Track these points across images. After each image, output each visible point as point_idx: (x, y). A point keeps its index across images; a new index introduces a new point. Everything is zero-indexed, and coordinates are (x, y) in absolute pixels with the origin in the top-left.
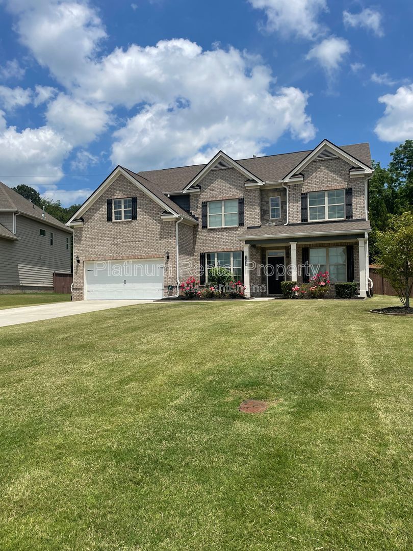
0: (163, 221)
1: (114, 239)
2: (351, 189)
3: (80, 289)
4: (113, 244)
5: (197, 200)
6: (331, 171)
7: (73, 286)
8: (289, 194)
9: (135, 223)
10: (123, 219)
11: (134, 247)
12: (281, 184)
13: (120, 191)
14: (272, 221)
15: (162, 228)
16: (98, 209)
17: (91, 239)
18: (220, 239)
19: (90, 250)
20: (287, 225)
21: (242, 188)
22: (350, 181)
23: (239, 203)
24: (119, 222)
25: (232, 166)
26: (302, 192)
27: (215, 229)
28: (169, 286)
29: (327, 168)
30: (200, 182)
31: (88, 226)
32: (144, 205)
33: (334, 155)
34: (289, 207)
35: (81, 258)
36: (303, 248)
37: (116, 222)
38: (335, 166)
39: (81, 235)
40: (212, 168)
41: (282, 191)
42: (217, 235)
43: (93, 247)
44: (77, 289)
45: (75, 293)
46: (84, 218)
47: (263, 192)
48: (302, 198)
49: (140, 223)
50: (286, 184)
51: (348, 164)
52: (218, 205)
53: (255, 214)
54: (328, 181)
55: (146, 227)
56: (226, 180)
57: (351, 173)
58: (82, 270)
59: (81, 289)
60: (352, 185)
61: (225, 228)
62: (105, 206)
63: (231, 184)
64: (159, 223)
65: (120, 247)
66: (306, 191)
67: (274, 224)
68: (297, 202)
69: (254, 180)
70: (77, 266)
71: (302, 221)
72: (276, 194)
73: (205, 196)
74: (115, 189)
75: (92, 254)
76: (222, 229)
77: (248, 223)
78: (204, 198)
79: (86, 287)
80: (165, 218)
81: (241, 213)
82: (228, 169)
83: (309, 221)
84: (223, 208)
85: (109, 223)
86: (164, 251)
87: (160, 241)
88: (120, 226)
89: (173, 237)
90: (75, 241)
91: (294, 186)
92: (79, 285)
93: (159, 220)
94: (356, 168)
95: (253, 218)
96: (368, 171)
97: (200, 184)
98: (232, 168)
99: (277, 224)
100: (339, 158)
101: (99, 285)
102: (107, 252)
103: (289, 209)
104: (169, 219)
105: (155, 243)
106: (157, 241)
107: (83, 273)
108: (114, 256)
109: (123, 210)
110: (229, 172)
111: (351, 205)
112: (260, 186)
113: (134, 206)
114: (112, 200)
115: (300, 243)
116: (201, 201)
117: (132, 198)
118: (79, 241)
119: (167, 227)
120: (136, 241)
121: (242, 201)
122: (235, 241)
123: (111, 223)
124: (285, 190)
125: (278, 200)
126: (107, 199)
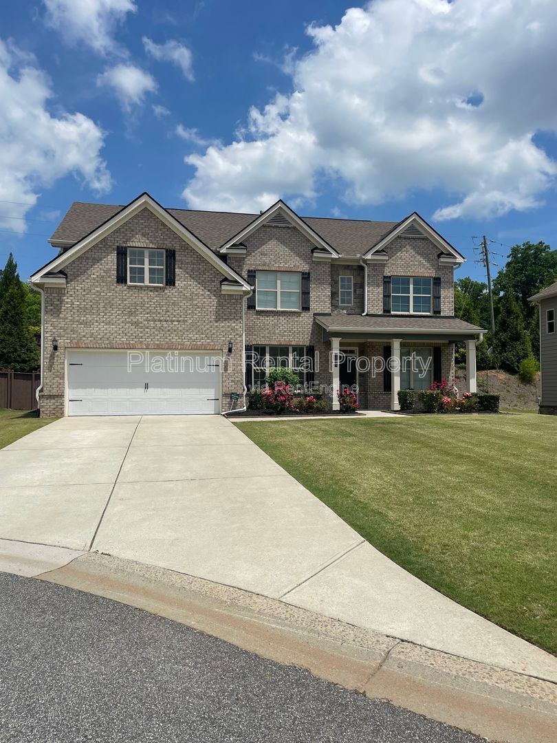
0: (222, 293)
1: (131, 314)
2: (440, 279)
3: (57, 396)
4: (129, 322)
5: (241, 266)
6: (419, 254)
7: (41, 391)
8: (368, 275)
9: (169, 291)
10: (147, 283)
11: (169, 331)
12: (358, 261)
13: (143, 235)
14: (343, 308)
15: (220, 304)
16: (97, 260)
17: (84, 310)
18: (275, 326)
19: (82, 330)
20: (367, 315)
21: (308, 258)
22: (438, 269)
23: (303, 278)
24: (141, 287)
25: (294, 225)
26: (385, 275)
27: (267, 311)
28: (233, 393)
29: (414, 248)
30: (246, 240)
31: (76, 286)
32: (187, 263)
33: (421, 234)
34: (368, 291)
35: (60, 342)
36: (384, 347)
37: (136, 287)
38: (423, 248)
39: (61, 301)
40: (265, 223)
41: (355, 269)
42: (271, 320)
43: (85, 323)
44: (50, 397)
45: (45, 406)
46: (69, 272)
47: (335, 268)
48: (385, 282)
49: (181, 292)
50: (365, 261)
51: (437, 247)
52: (271, 277)
53: (324, 296)
54: (414, 265)
55: (191, 299)
56: (285, 244)
57: (442, 260)
58: (63, 364)
59: (62, 396)
60: (440, 275)
61: (282, 312)
62: (113, 258)
63: (292, 250)
64: (214, 295)
65: (141, 327)
66: (389, 274)
67: (345, 312)
68: (378, 286)
69: (324, 250)
70: (52, 357)
71: (384, 311)
72: (348, 272)
73: (251, 262)
74: (133, 231)
75: (84, 336)
76: (278, 312)
77: (315, 306)
78: (251, 265)
79: (69, 394)
80: (226, 288)
81: (305, 294)
82: (288, 228)
83: (392, 313)
84: (279, 282)
85: (120, 287)
86: (222, 340)
87: (217, 324)
88: (143, 294)
89: (237, 320)
90: (46, 312)
91: (376, 265)
92: (55, 390)
93: (215, 291)
94: (447, 254)
95: (322, 301)
96: (459, 260)
97: (245, 244)
98: (294, 228)
99: (350, 312)
100: (426, 239)
101: (93, 389)
102: (116, 334)
103: (368, 295)
104: (234, 291)
105: (208, 326)
106: (211, 324)
107: (63, 368)
108: (132, 342)
109: (147, 267)
110: (289, 233)
111: (439, 298)
112: (333, 259)
113: (170, 264)
114: (126, 248)
115: (405, 341)
116: (247, 268)
117: (167, 251)
118: (56, 310)
119: (228, 303)
120: (172, 321)
121: (306, 276)
122: (298, 331)
123: (125, 287)
124: (361, 268)
125: (349, 280)
126: (117, 244)
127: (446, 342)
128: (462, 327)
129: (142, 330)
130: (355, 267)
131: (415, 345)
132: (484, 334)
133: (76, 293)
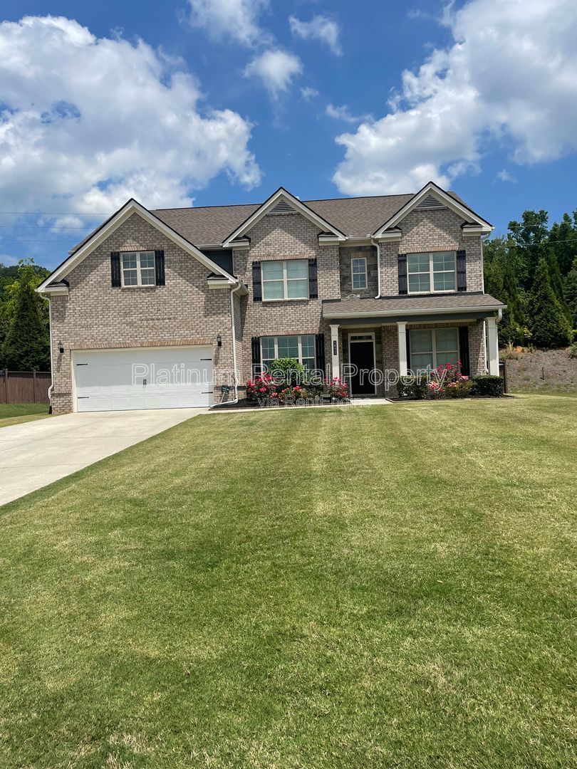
0: (210, 288)
1: (126, 315)
2: (464, 251)
3: (65, 394)
4: (124, 323)
5: (245, 258)
6: (438, 226)
7: (52, 390)
8: (381, 255)
9: (160, 291)
10: (140, 284)
11: (161, 328)
12: (369, 241)
13: (134, 239)
14: (356, 293)
15: (208, 299)
16: (93, 267)
17: (84, 315)
18: (281, 316)
19: (84, 333)
20: (381, 298)
21: (314, 244)
22: (462, 240)
23: (310, 265)
24: (134, 289)
25: (298, 211)
26: (400, 253)
27: (273, 302)
28: (223, 386)
29: (432, 221)
30: (249, 232)
31: (77, 293)
32: (175, 262)
33: (441, 204)
34: (381, 273)
35: (65, 346)
37: (129, 289)
38: (443, 219)
39: (64, 307)
40: (267, 213)
41: (368, 250)
42: (277, 311)
43: (87, 327)
44: (60, 395)
45: (56, 402)
46: (70, 280)
47: (344, 251)
48: (399, 261)
49: (171, 290)
50: (376, 241)
51: (460, 218)
52: (277, 267)
53: (333, 281)
54: (433, 239)
55: (181, 297)
56: (290, 232)
57: (466, 230)
58: (69, 364)
59: (69, 394)
60: (465, 247)
61: (289, 301)
62: (107, 263)
63: (297, 237)
64: (202, 291)
65: (136, 327)
66: (404, 252)
67: (359, 296)
68: (392, 266)
69: (331, 233)
70: (60, 359)
71: (400, 293)
72: (360, 254)
73: (256, 253)
74: (124, 236)
75: (86, 338)
76: (284, 302)
77: (323, 293)
78: (256, 256)
79: (76, 392)
80: (213, 283)
81: (313, 281)
82: (292, 215)
83: (409, 293)
84: (285, 271)
85: (115, 290)
86: (212, 334)
87: (205, 319)
88: (136, 295)
89: (225, 313)
90: (53, 319)
91: (389, 244)
92: (63, 389)
93: (203, 286)
94: (471, 224)
95: (330, 287)
96: (486, 228)
97: (249, 236)
98: (299, 214)
99: (363, 296)
100: (447, 209)
101: (98, 387)
102: (113, 335)
103: (382, 277)
104: (221, 285)
105: (198, 322)
106: (200, 319)
107: (70, 369)
108: (127, 341)
109: (139, 269)
110: (293, 220)
111: (464, 272)
112: (341, 242)
113: (160, 265)
114: (119, 252)
115: (410, 323)
116: (252, 260)
117: (156, 252)
118: (61, 317)
119: (216, 298)
120: (164, 319)
121: (313, 263)
122: (305, 321)
123: (120, 290)
124: (374, 249)
125: (362, 262)
126: (110, 251)
127: (475, 320)
128: (490, 302)
129: (136, 329)
130: (368, 248)
131: (436, 326)
133: (78, 299)
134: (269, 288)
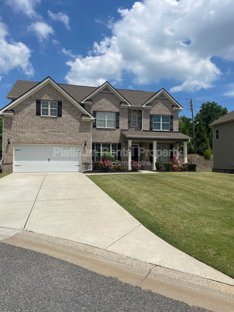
0: (82, 120)
1: (42, 128)
2: (173, 116)
3: (10, 164)
4: (41, 132)
5: (90, 109)
6: (164, 105)
7: (3, 161)
8: (144, 114)
9: (59, 119)
10: (49, 115)
11: (59, 136)
12: (139, 108)
13: (48, 95)
14: (133, 128)
15: (81, 125)
16: (27, 105)
17: (22, 127)
18: (104, 135)
19: (21, 135)
20: (143, 131)
21: (118, 106)
22: (172, 112)
23: (116, 115)
24: (47, 117)
25: (113, 92)
26: (150, 114)
27: (101, 128)
28: (86, 163)
29: (162, 103)
30: (92, 98)
31: (18, 116)
32: (67, 107)
33: (165, 97)
34: (144, 121)
35: (11, 140)
36: (150, 144)
37: (44, 117)
38: (166, 103)
39: (11, 122)
40: (100, 91)
42: (103, 132)
43: (22, 132)
44: (7, 164)
45: (5, 168)
46: (15, 111)
47: (130, 110)
48: (150, 117)
49: (64, 119)
50: (142, 108)
51: (172, 103)
52: (103, 114)
53: (125, 122)
54: (162, 110)
55: (69, 123)
56: (109, 100)
57: (174, 108)
58: (13, 150)
59: (12, 164)
60: (173, 114)
61: (108, 129)
62: (34, 104)
63: (112, 102)
64: (79, 121)
65: (47, 135)
66: (152, 114)
67: (134, 129)
68: (148, 119)
69: (125, 103)
70: (8, 147)
71: (150, 129)
72: (135, 112)
73: (95, 108)
74: (43, 93)
75: (22, 138)
76: (106, 129)
77: (121, 127)
78: (94, 108)
79: (15, 163)
80: (84, 118)
81: (117, 121)
82: (110, 93)
83: (153, 130)
84: (106, 116)
85: (38, 117)
86: (82, 140)
87: (80, 134)
88: (48, 120)
89: (88, 132)
90: (5, 127)
91: (147, 110)
92: (9, 161)
93: (79, 119)
94: (176, 106)
95: (124, 125)
96: (181, 108)
97: (92, 100)
98: (113, 93)
99: (136, 129)
100: (168, 99)
101: (26, 161)
102: (36, 137)
103: (144, 122)
104: (87, 119)
105: (76, 134)
106: (77, 133)
107: (13, 152)
108: (42, 141)
109: (49, 108)
110: (110, 95)
111: (173, 124)
112: (129, 107)
113: (60, 108)
114: (40, 100)
115: (158, 142)
116: (93, 110)
117: (58, 102)
118: (9, 127)
119: (85, 125)
120: (60, 132)
121: (118, 114)
122: (114, 137)
123: (40, 117)
124: (141, 111)
125: (136, 116)
126: (36, 99)
127: (175, 142)
128: (182, 136)
129: (47, 136)
130: (138, 111)
132: (191, 139)
133: (18, 119)
134: (99, 122)
